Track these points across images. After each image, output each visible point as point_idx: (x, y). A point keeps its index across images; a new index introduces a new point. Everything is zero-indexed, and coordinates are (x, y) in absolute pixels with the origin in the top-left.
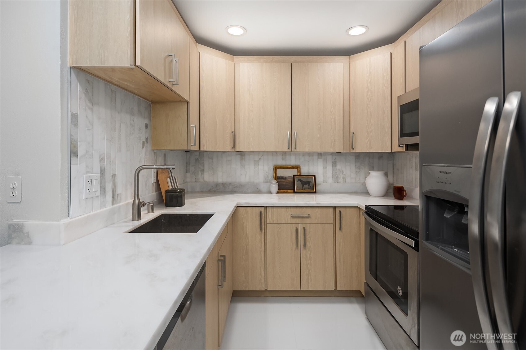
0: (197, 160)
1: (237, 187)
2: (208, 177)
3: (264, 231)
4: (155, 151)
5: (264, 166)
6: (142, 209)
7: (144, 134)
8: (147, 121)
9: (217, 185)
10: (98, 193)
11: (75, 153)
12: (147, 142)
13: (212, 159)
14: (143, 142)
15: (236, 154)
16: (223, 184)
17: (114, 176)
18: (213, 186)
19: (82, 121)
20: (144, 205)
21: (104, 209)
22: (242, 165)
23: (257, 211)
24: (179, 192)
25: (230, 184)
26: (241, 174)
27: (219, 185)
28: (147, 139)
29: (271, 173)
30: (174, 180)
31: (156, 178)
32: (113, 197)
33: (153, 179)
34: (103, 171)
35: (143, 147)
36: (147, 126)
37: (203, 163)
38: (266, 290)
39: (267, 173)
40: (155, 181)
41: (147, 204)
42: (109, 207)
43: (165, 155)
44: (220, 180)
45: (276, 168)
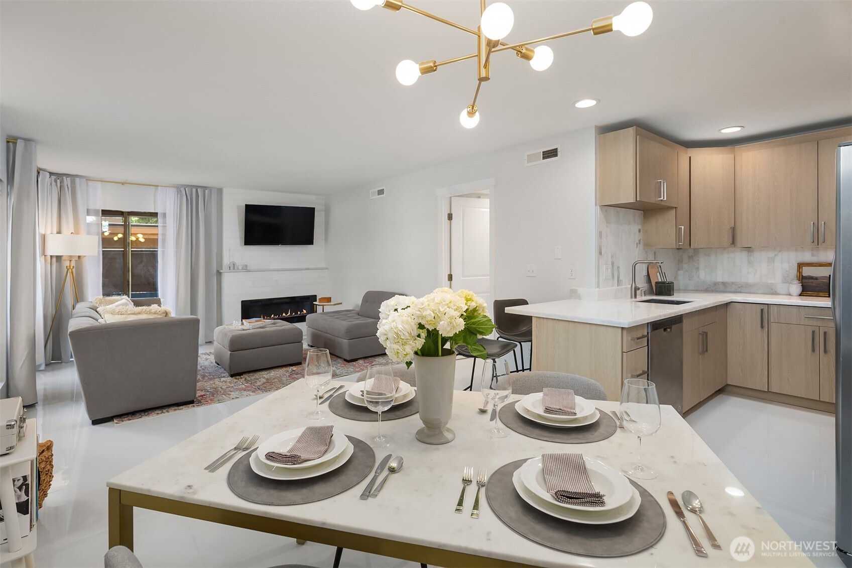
0: (690, 257)
1: (742, 287)
2: (704, 275)
3: (767, 330)
4: (646, 250)
5: (782, 263)
6: (637, 291)
7: (638, 237)
8: (640, 227)
9: (716, 284)
10: (611, 277)
11: (601, 253)
12: (640, 243)
13: (709, 256)
14: (637, 243)
15: (742, 250)
16: (723, 283)
17: (618, 267)
18: (710, 285)
19: (604, 235)
20: (639, 289)
21: (613, 288)
22: (750, 263)
23: (759, 308)
24: (667, 283)
25: (733, 283)
26: (748, 273)
27: (718, 285)
28: (640, 240)
29: (794, 272)
30: (663, 275)
31: (647, 272)
32: (618, 281)
33: (645, 273)
34: (613, 264)
35: (637, 247)
36: (640, 231)
37: (698, 260)
38: (768, 392)
39: (786, 271)
40: (646, 274)
41: (641, 289)
42: (616, 287)
43: (655, 253)
44: (719, 279)
45: (800, 266)
